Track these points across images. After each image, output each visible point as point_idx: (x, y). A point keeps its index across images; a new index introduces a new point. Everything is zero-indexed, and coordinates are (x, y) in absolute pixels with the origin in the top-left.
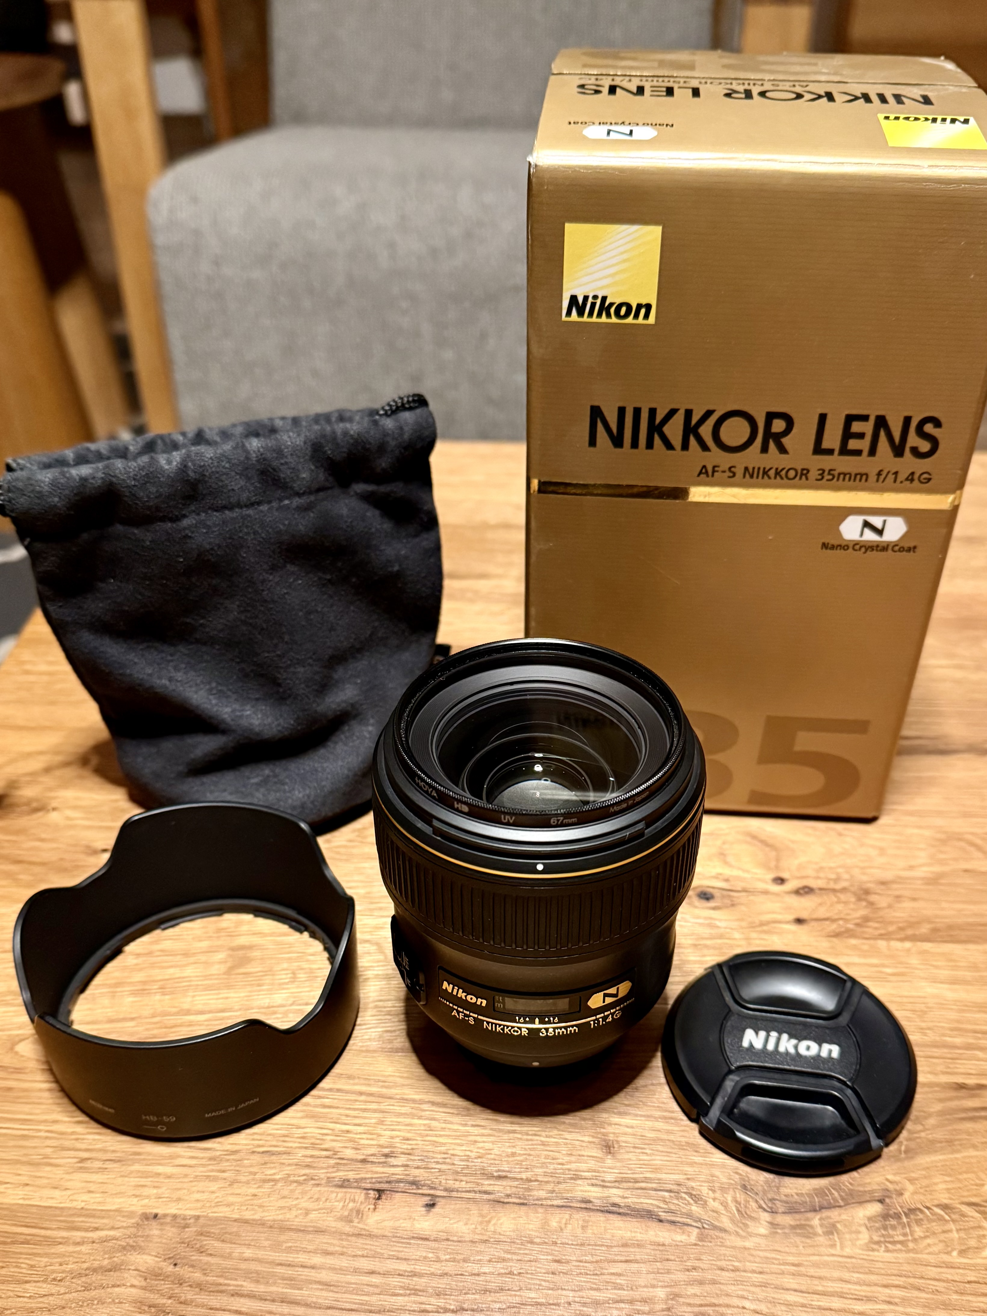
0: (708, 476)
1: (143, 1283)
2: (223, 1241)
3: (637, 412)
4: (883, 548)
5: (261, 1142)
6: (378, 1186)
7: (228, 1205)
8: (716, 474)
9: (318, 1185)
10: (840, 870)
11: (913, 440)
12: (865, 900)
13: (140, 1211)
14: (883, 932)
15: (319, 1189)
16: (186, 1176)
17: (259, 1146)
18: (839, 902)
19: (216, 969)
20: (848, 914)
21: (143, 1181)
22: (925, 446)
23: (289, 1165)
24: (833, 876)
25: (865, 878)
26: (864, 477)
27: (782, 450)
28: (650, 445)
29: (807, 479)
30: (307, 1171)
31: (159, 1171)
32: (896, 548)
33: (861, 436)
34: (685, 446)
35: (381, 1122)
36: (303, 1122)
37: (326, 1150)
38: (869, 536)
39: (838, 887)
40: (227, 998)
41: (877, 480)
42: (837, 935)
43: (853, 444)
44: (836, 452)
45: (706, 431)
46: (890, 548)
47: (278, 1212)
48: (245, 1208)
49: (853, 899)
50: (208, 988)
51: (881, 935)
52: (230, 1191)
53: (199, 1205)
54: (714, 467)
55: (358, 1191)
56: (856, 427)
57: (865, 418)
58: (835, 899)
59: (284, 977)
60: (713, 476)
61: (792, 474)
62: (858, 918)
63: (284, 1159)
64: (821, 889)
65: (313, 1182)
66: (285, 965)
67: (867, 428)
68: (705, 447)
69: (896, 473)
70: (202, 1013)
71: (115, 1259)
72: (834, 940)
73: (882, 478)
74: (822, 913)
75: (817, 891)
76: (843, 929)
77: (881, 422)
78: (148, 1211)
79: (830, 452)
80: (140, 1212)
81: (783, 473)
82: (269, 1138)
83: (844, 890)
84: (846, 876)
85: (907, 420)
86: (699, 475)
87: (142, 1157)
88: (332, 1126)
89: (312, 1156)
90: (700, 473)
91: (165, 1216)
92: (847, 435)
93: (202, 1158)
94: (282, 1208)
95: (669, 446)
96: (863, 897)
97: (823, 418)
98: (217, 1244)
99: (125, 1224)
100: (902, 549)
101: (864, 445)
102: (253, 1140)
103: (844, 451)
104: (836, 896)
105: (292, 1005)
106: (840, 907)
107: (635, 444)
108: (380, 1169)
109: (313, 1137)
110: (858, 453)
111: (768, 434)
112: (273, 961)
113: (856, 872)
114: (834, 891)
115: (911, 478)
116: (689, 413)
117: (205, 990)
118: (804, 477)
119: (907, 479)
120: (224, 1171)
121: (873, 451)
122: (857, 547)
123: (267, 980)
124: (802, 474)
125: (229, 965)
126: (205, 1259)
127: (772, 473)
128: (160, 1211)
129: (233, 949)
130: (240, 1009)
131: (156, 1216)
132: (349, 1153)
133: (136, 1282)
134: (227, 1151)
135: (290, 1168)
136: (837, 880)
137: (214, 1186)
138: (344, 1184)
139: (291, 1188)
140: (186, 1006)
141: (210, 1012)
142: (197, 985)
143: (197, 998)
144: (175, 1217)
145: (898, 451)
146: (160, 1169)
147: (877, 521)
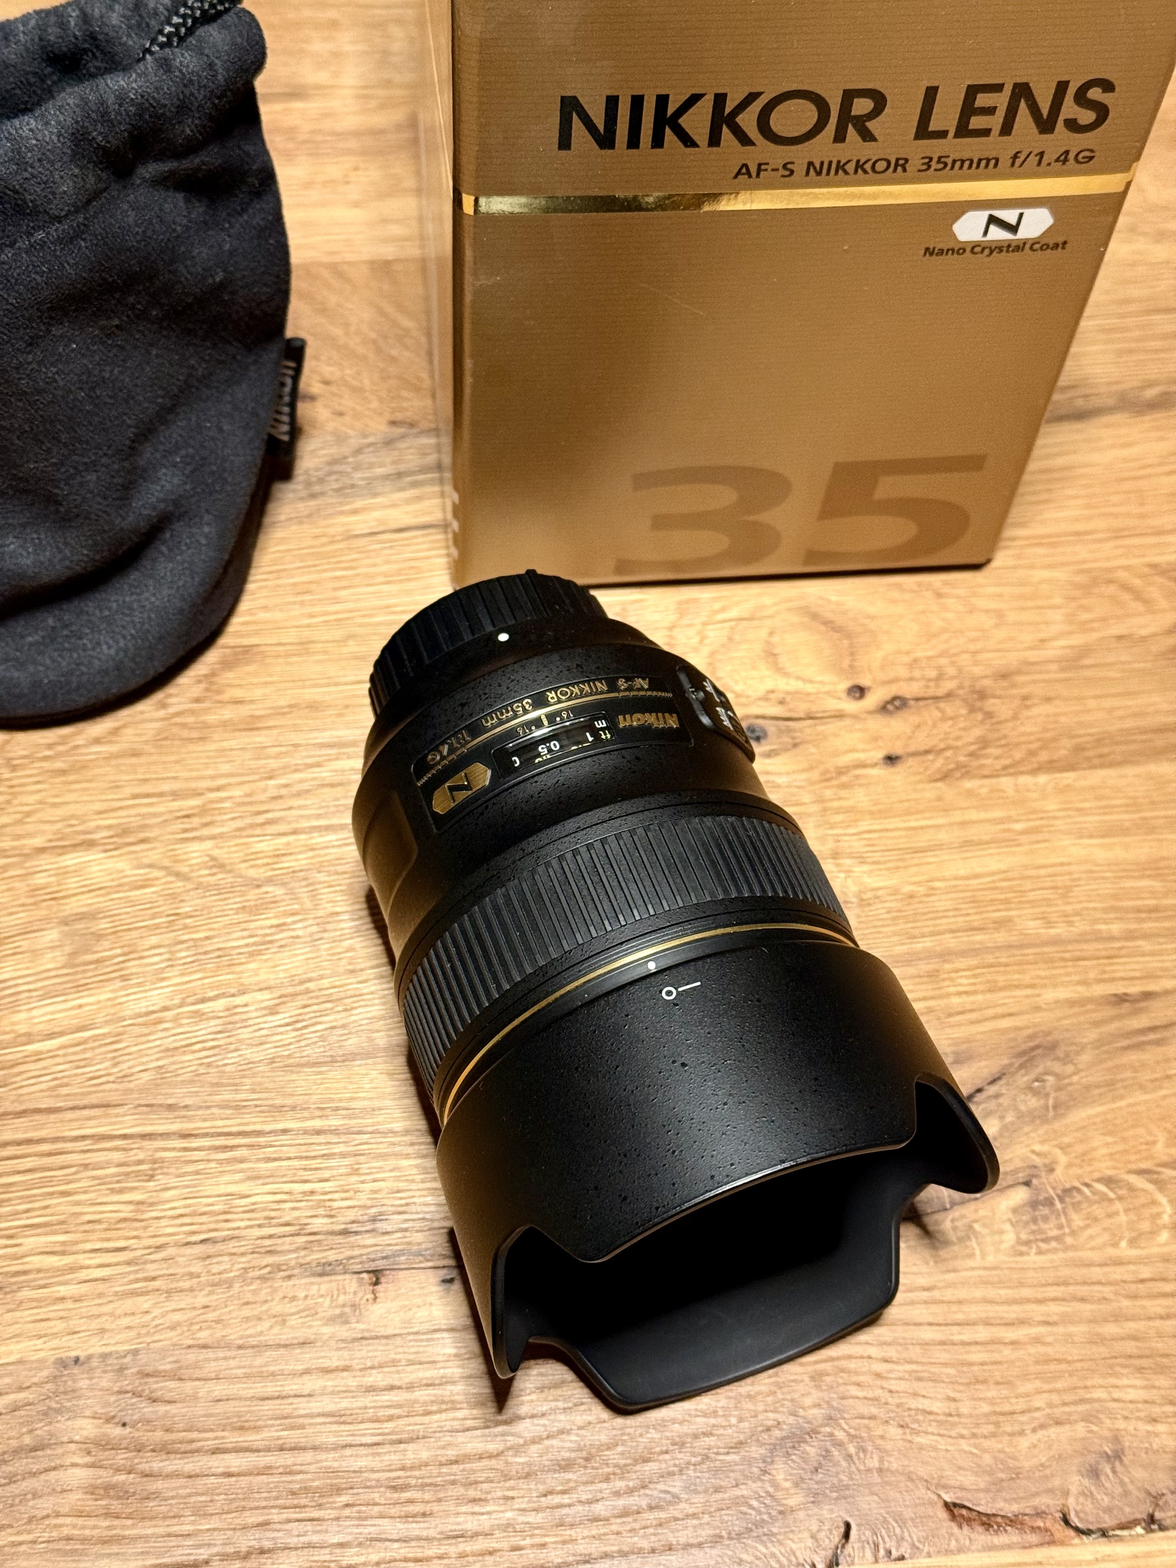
0: (750, 176)
1: (88, 1459)
2: (180, 1379)
3: (637, 101)
4: (1019, 247)
5: (194, 1228)
6: (372, 1266)
7: (172, 1328)
8: (762, 174)
9: (289, 1277)
10: (943, 661)
11: (1069, 109)
12: (981, 709)
13: (52, 1356)
14: (1008, 762)
15: (291, 1283)
16: (100, 1295)
17: (194, 1233)
18: (944, 719)
19: (51, 961)
20: (958, 738)
21: (42, 1313)
22: (1087, 117)
23: (243, 1254)
24: (933, 674)
25: (977, 670)
26: (993, 162)
27: (867, 136)
28: (658, 141)
29: (905, 170)
30: (270, 1259)
31: (62, 1294)
32: (1037, 246)
33: (990, 111)
34: (714, 141)
35: (356, 1172)
36: (243, 1188)
37: (288, 1224)
38: (997, 234)
39: (941, 692)
40: (80, 1006)
41: (1013, 164)
42: (945, 776)
43: (976, 122)
44: (951, 134)
45: (748, 119)
46: (1028, 246)
47: (245, 1326)
48: (197, 1327)
49: (963, 711)
50: (48, 995)
51: (1005, 768)
52: (171, 1305)
53: (132, 1334)
54: (760, 165)
55: (347, 1276)
56: (982, 100)
57: (998, 88)
58: (939, 715)
59: (156, 959)
60: (758, 175)
61: (882, 165)
62: (972, 744)
63: (231, 1246)
64: (917, 699)
65: (282, 1274)
66: (154, 940)
67: (1001, 101)
68: (745, 140)
69: (1042, 154)
70: (51, 1036)
71: (39, 1432)
72: (940, 784)
73: (1018, 162)
74: (921, 741)
75: (912, 703)
76: (952, 766)
77: (1022, 91)
78: (64, 1355)
80: (52, 1359)
81: (868, 167)
82: (204, 1219)
83: (949, 695)
84: (951, 671)
85: (1062, 87)
86: (736, 177)
87: (31, 1276)
88: (287, 1187)
89: (271, 1237)
90: (739, 173)
91: (89, 1357)
92: (968, 109)
93: (117, 1264)
94: (247, 1319)
95: (688, 141)
96: (978, 704)
97: (931, 93)
98: (172, 1384)
99: (35, 1380)
100: (1045, 247)
101: (995, 122)
102: (182, 1225)
103: (963, 131)
104: (938, 708)
105: (181, 1006)
106: (946, 726)
107: (633, 142)
108: (369, 1240)
109: (264, 1210)
110: (986, 132)
111: (846, 118)
112: (135, 934)
113: (965, 659)
114: (936, 698)
115: (1064, 158)
116: (720, 99)
117: (43, 997)
118: (899, 169)
119: (1057, 160)
120: (154, 1279)
122: (977, 249)
123: (133, 967)
124: (897, 165)
125: (67, 949)
126: (162, 1408)
127: (851, 167)
128: (82, 1354)
129: (65, 922)
130: (107, 1023)
131: (77, 1360)
132: (319, 1224)
133: (77, 1460)
134: (149, 1247)
135: (244, 1259)
136: (939, 678)
137: (144, 1303)
138: (325, 1270)
139: (253, 1287)
140: (22, 1029)
141: (62, 1034)
142: (30, 991)
143: (35, 1013)
144: (104, 1356)
145: (1046, 125)
146: (62, 1291)
147: (1009, 216)
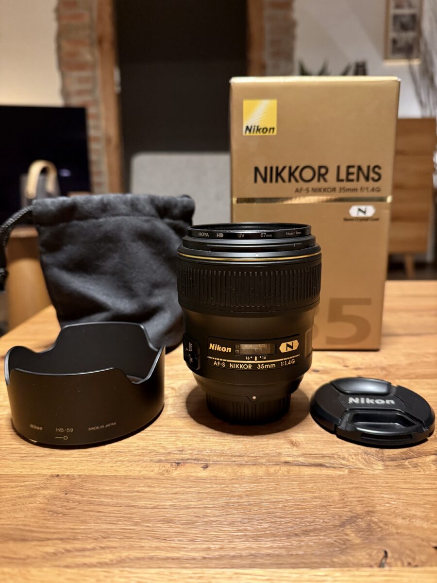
0: (299, 192)
3: (271, 168)
4: (367, 219)
10: (370, 363)
11: (372, 175)
22: (376, 177)
24: (368, 364)
26: (356, 190)
27: (325, 180)
28: (277, 181)
29: (335, 192)
32: (372, 219)
33: (353, 174)
34: (290, 180)
38: (361, 215)
39: (371, 367)
43: (351, 177)
44: (345, 181)
45: (297, 174)
46: (369, 219)
54: (301, 189)
56: (351, 170)
57: (353, 167)
60: (301, 192)
61: (329, 190)
67: (354, 170)
68: (297, 180)
69: (367, 188)
73: (362, 190)
77: (360, 168)
79: (342, 180)
81: (326, 190)
85: (369, 167)
86: (295, 192)
92: (348, 174)
95: (283, 181)
97: (339, 167)
100: (374, 220)
101: (354, 177)
103: (348, 180)
107: (271, 181)
110: (353, 180)
111: (320, 175)
115: (373, 190)
116: (290, 168)
119: (371, 190)
121: (358, 179)
122: (357, 219)
124: (333, 190)
127: (322, 190)
136: (370, 365)
145: (367, 178)
147: (363, 208)
